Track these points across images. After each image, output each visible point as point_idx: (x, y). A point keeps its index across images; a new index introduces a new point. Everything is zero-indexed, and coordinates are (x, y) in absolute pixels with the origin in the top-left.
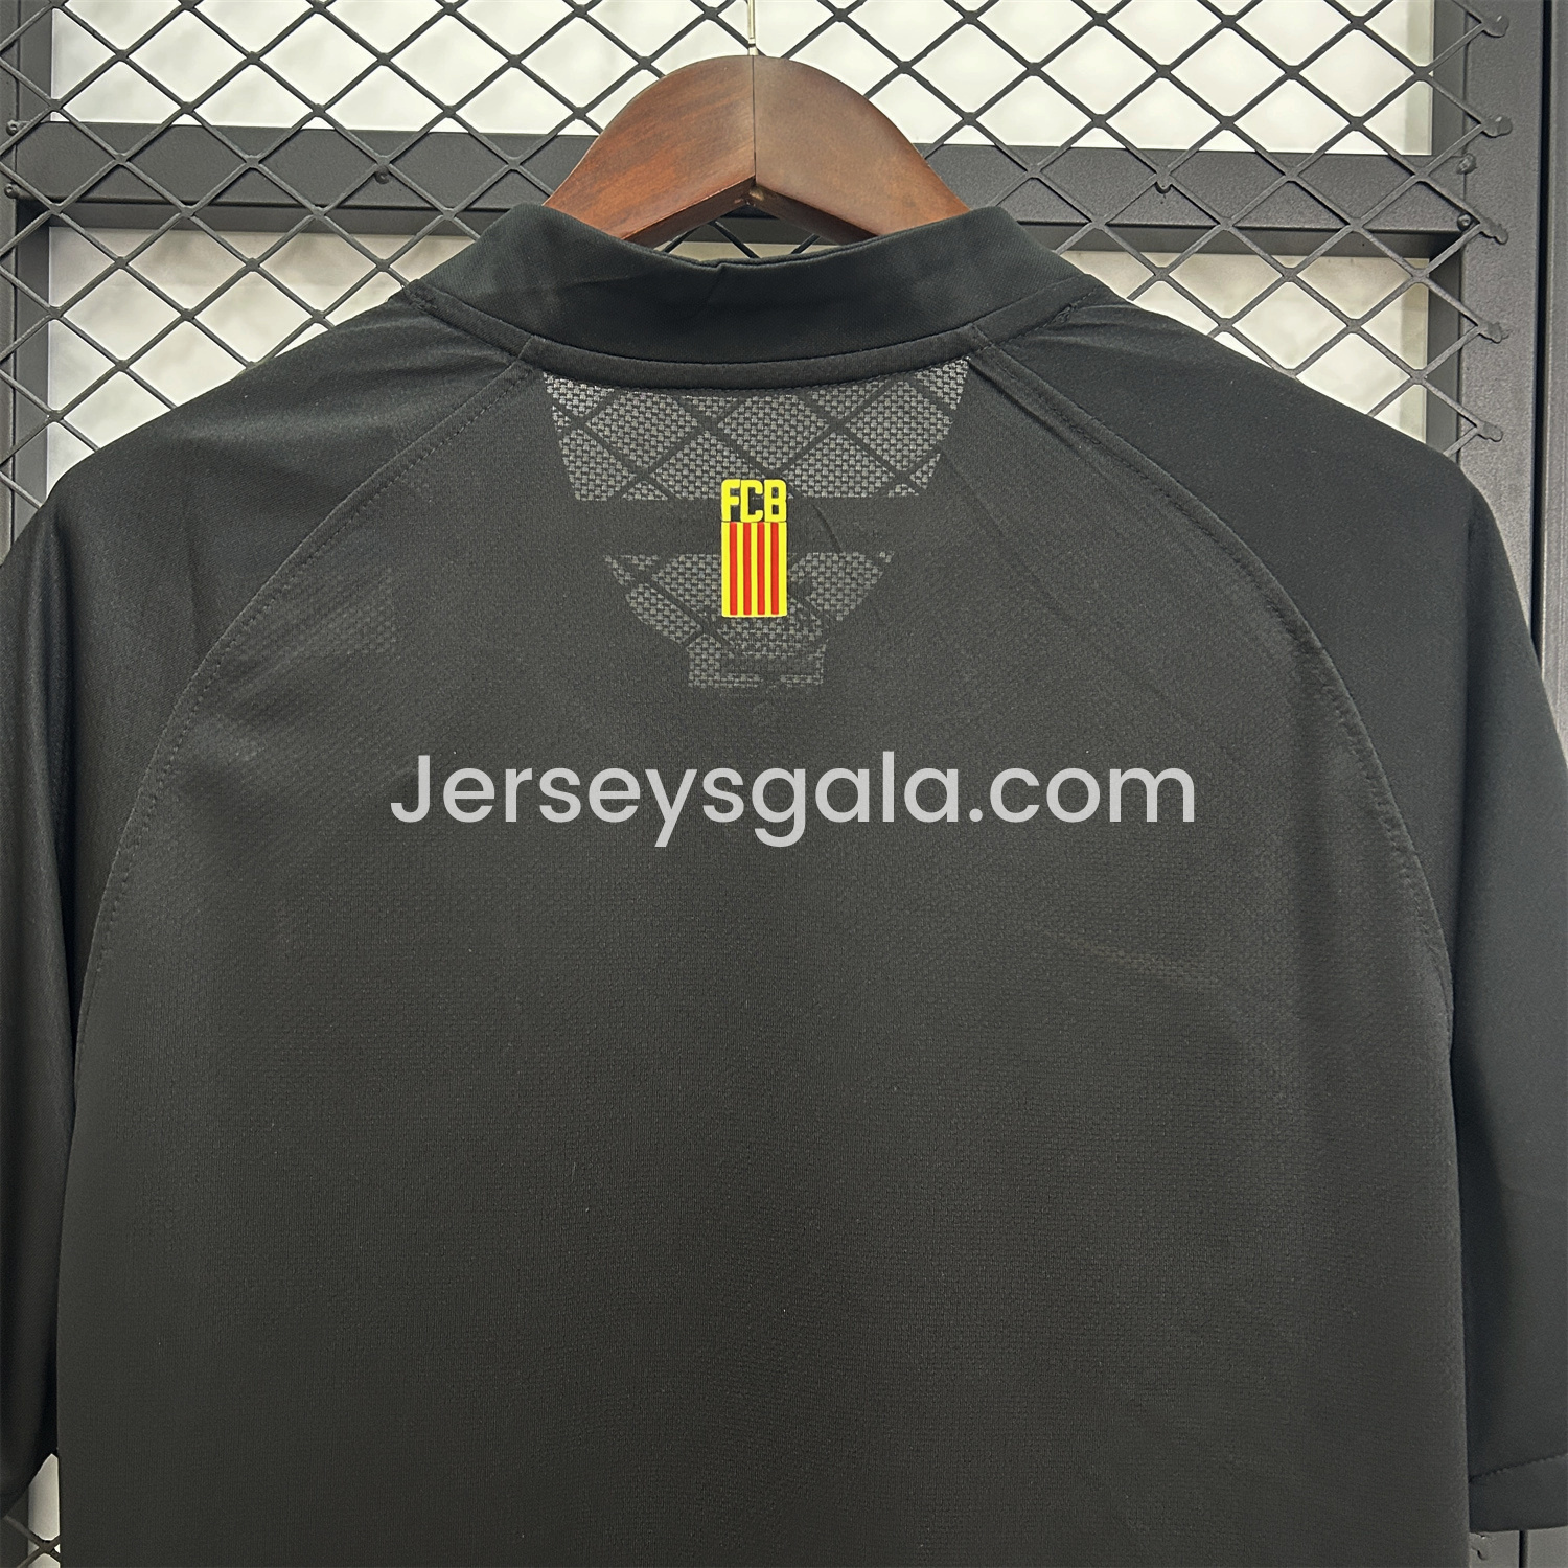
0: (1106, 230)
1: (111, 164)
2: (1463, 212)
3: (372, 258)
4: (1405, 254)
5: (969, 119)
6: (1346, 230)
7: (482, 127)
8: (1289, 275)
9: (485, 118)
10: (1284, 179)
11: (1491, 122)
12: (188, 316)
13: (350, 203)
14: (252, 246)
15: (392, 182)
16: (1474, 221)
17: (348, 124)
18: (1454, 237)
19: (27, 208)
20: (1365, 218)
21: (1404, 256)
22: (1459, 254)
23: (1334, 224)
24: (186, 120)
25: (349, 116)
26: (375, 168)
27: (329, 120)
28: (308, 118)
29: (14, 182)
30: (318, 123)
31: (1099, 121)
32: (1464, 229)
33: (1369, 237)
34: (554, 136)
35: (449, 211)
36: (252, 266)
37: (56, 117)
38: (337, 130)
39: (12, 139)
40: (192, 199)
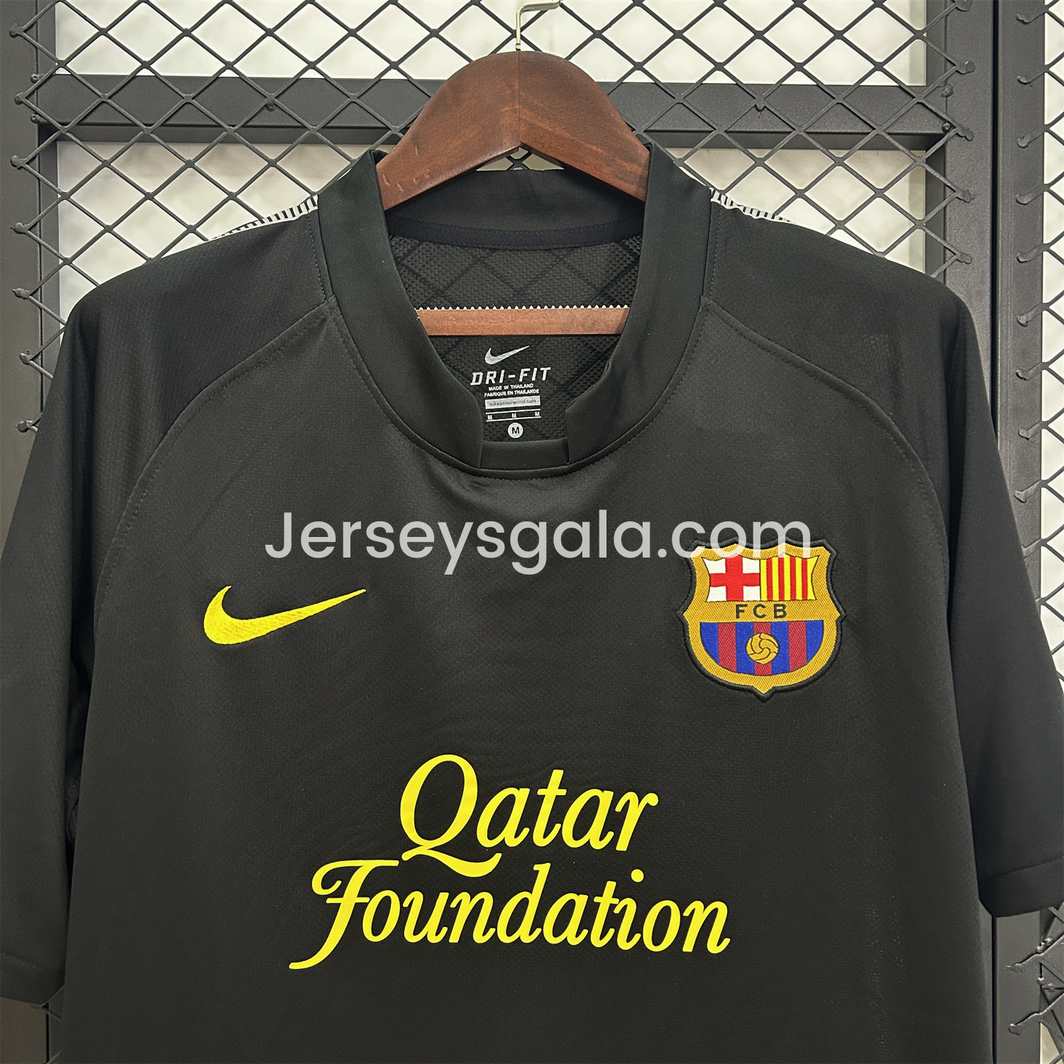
0: (725, 135)
1: (99, 101)
2: (945, 121)
3: (266, 159)
4: (911, 148)
5: (638, 66)
6: (873, 134)
7: (332, 75)
8: (839, 162)
9: (335, 69)
10: (835, 102)
11: (962, 65)
12: (149, 197)
13: (249, 124)
14: (190, 152)
15: (277, 110)
16: (952, 127)
17: (248, 74)
18: (940, 137)
19: (45, 130)
20: (885, 126)
21: (910, 148)
22: (943, 147)
23: (867, 129)
24: (145, 72)
25: (249, 69)
26: (266, 101)
27: (236, 71)
28: (222, 71)
29: (36, 113)
30: (229, 73)
31: (719, 67)
32: (946, 132)
33: (888, 137)
34: (378, 80)
35: (313, 128)
36: (190, 164)
37: (62, 71)
38: (242, 78)
39: (35, 86)
40: (151, 122)
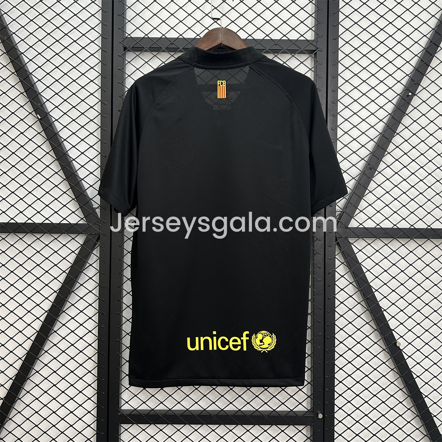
0: (269, 50)
1: (136, 42)
2: (316, 47)
3: (171, 55)
5: (250, 35)
6: (301, 50)
7: (185, 37)
8: (293, 56)
9: (186, 36)
10: (292, 43)
11: (320, 35)
12: (146, 62)
13: (168, 47)
14: (155, 53)
15: (173, 44)
16: (318, 48)
17: (168, 37)
18: (315, 50)
19: (125, 49)
20: (303, 48)
21: (309, 53)
22: (316, 52)
23: (299, 49)
24: (146, 36)
25: (168, 36)
26: (171, 43)
27: (165, 36)
28: (162, 36)
29: (123, 45)
30: (163, 37)
31: (267, 35)
32: (317, 50)
33: (304, 51)
34: (195, 38)
35: (181, 48)
36: (155, 56)
37: (129, 36)
38: (166, 38)
39: (124, 39)
40: (147, 47)
